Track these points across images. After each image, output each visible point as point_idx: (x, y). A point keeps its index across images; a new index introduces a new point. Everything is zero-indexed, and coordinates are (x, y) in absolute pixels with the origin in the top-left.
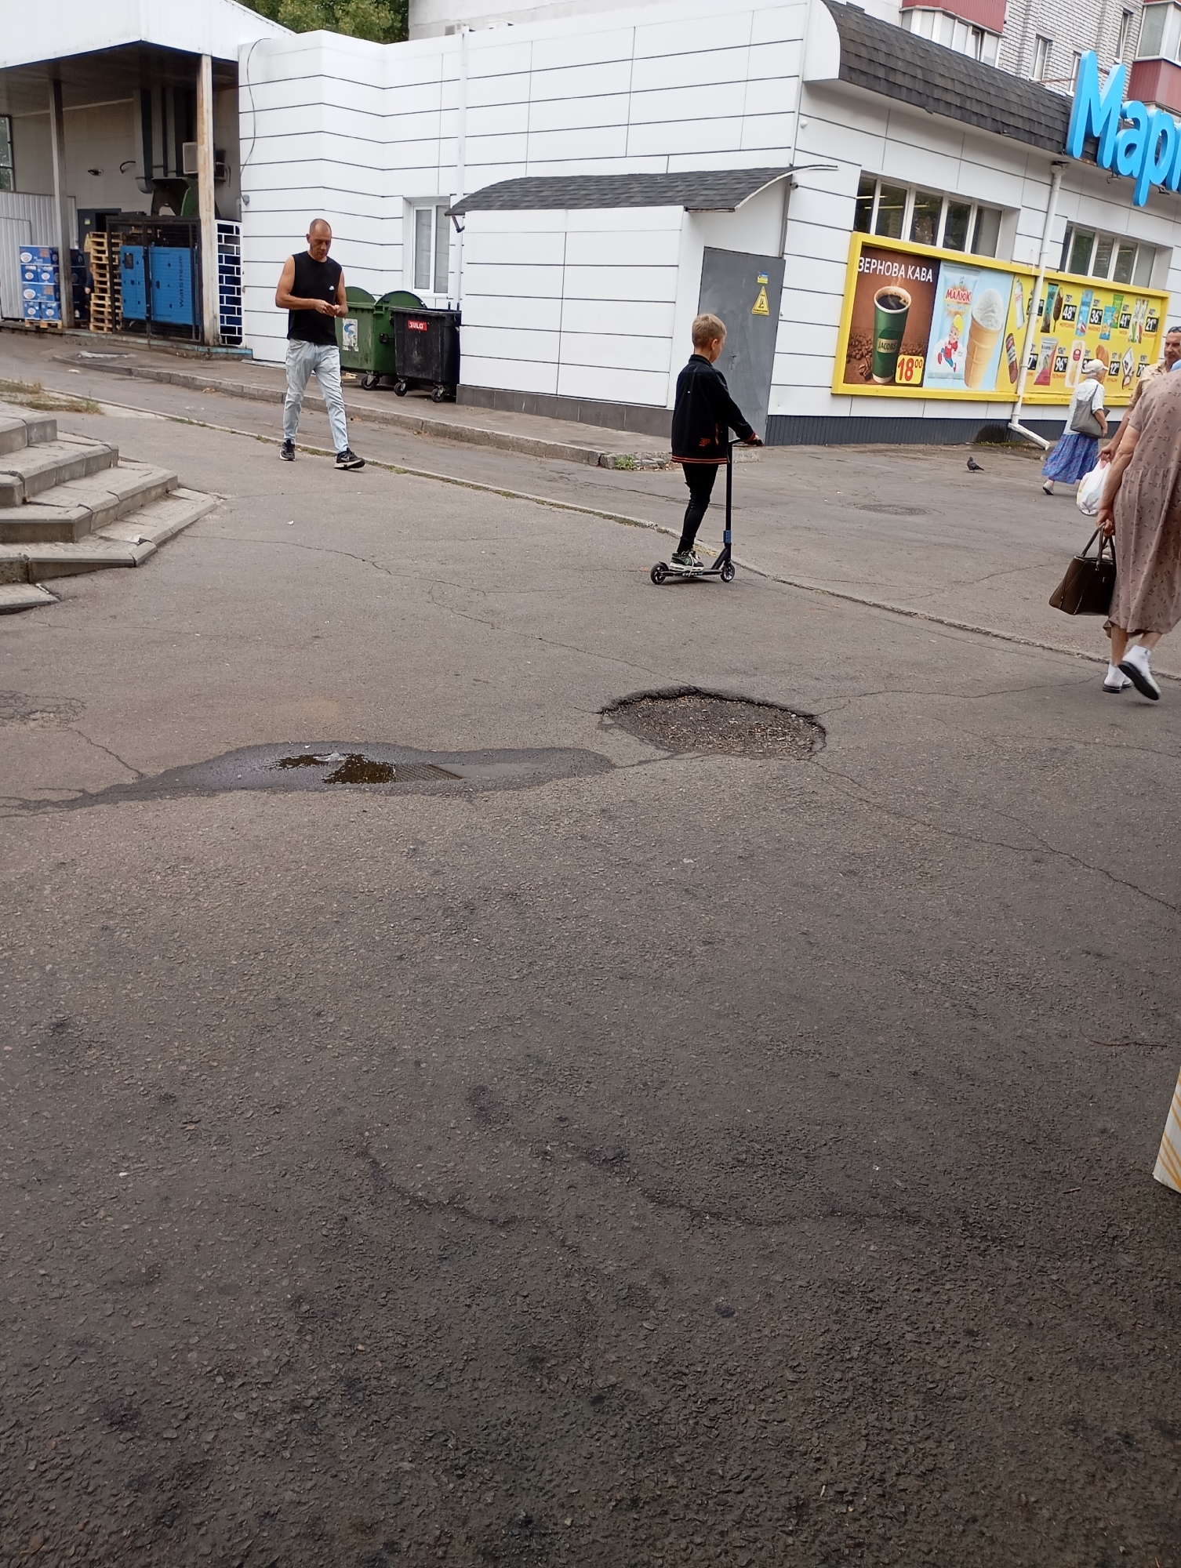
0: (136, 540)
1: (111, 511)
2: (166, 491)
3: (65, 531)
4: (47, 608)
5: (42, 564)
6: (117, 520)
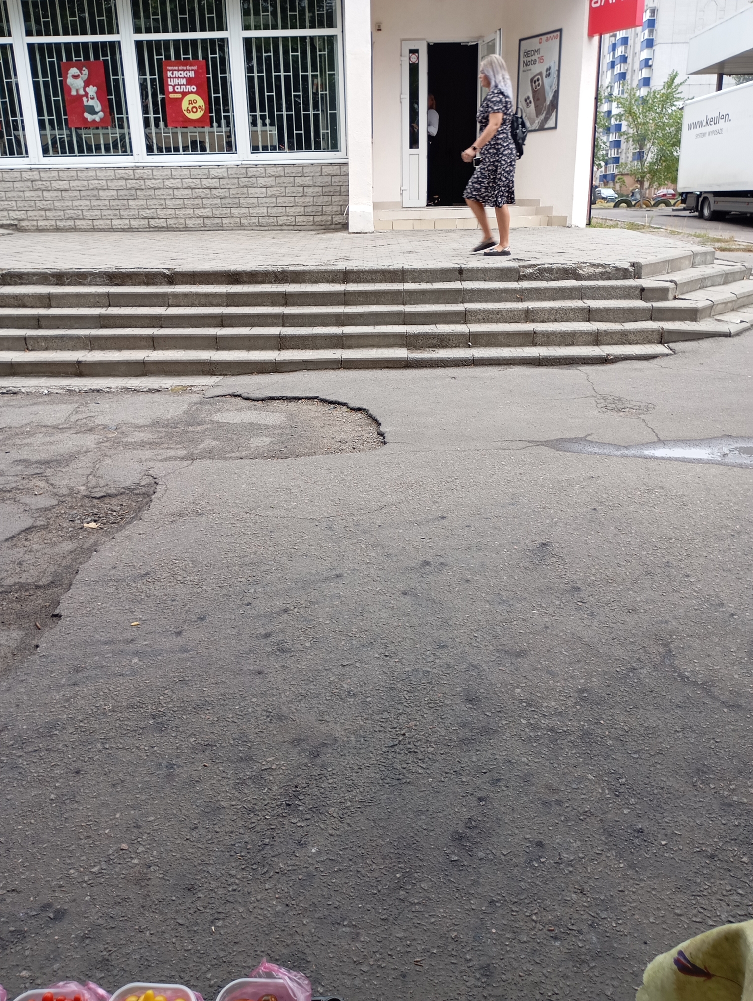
0: (739, 321)
1: (729, 304)
3: (692, 314)
4: (665, 358)
5: (671, 332)
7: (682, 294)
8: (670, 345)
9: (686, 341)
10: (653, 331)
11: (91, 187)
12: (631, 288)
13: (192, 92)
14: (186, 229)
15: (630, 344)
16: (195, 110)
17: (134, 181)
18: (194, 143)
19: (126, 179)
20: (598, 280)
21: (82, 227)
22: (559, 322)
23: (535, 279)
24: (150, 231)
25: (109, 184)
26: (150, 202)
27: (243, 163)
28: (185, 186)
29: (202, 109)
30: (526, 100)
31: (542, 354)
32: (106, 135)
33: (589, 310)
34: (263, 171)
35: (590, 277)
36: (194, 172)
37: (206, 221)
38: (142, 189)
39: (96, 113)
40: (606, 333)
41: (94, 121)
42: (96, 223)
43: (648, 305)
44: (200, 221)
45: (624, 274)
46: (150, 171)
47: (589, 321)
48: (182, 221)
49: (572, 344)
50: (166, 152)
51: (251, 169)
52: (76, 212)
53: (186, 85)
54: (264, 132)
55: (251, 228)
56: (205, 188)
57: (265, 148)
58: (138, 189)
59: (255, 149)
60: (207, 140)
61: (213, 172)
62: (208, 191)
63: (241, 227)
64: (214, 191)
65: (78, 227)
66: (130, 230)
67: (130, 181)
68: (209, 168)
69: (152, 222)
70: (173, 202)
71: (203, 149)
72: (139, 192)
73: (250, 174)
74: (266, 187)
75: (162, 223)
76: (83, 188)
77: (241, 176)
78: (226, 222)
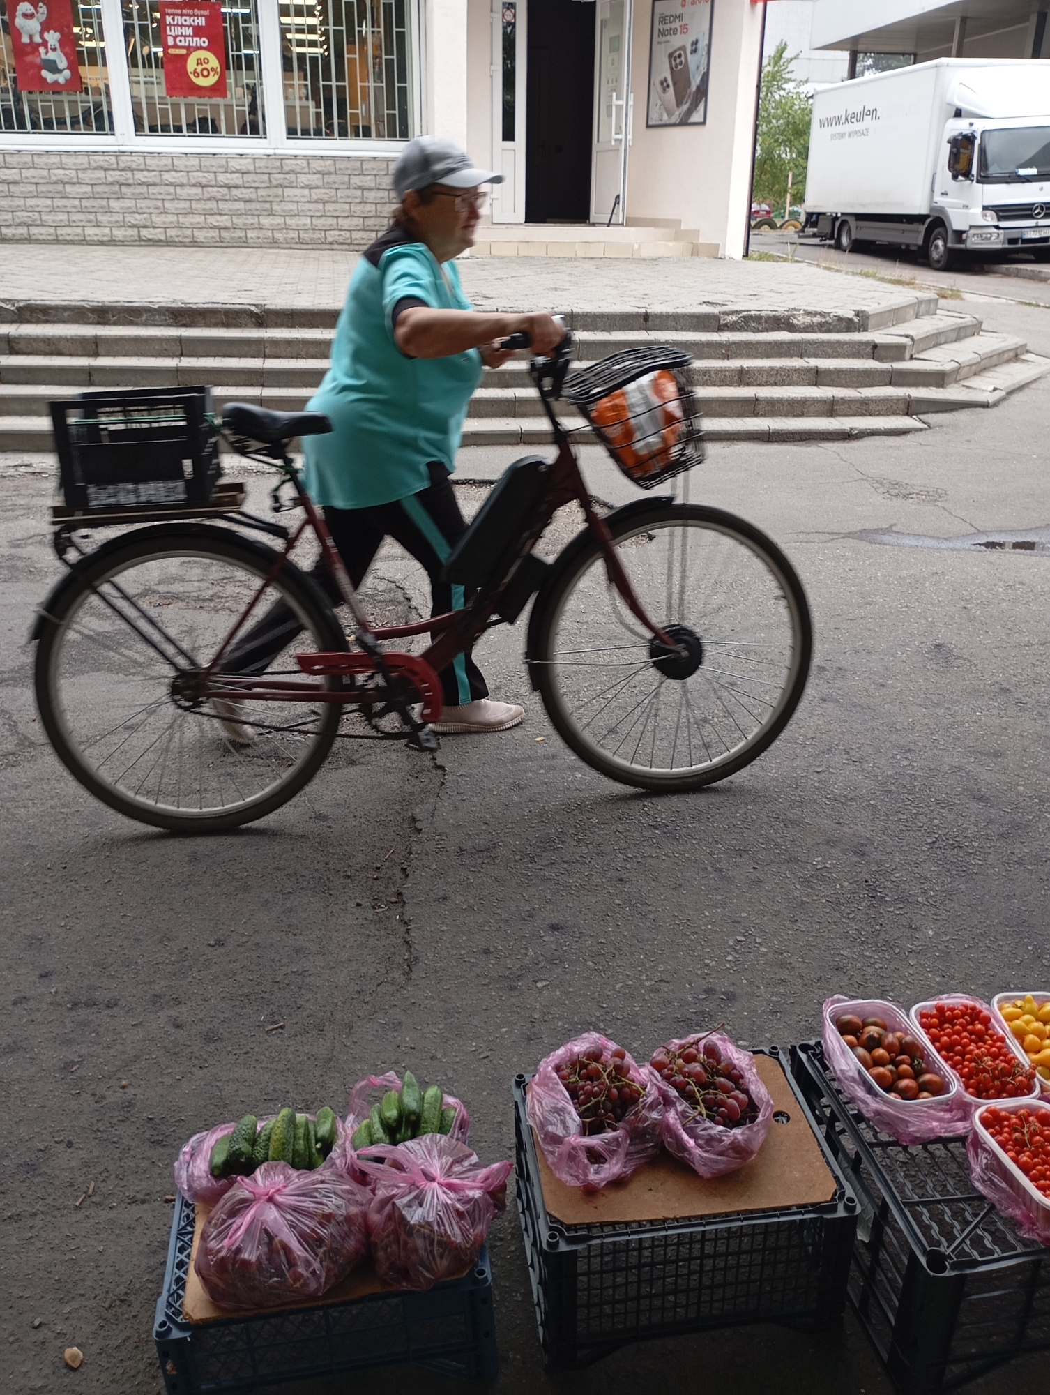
0: (991, 388)
1: (974, 367)
2: (1016, 355)
3: (939, 379)
4: (919, 433)
5: (920, 401)
6: (975, 374)
7: (918, 353)
8: (921, 417)
9: (937, 412)
10: (898, 400)
11: (54, 179)
12: (861, 343)
13: (201, 48)
14: (194, 244)
15: (871, 415)
16: (205, 73)
17: (118, 173)
18: (203, 121)
19: (106, 170)
20: (815, 332)
21: (41, 237)
22: (780, 385)
23: (739, 330)
24: (141, 246)
25: (81, 175)
26: (142, 204)
27: (277, 151)
28: (193, 181)
29: (216, 73)
30: (662, 83)
31: (772, 427)
32: (73, 104)
33: (817, 371)
34: (305, 163)
35: (806, 329)
36: (206, 162)
37: (224, 234)
38: (129, 185)
39: (60, 71)
40: (843, 401)
41: (56, 83)
42: (60, 231)
43: (886, 366)
44: (215, 233)
45: (847, 325)
46: (141, 158)
47: (816, 384)
48: (189, 232)
49: (802, 415)
50: (162, 131)
51: (287, 161)
52: (30, 214)
53: (193, 37)
54: (304, 109)
55: (288, 246)
56: (221, 186)
57: (306, 132)
58: (123, 184)
59: (291, 132)
60: (223, 117)
61: (234, 164)
62: (225, 191)
63: (274, 244)
64: (234, 191)
65: (34, 237)
66: (112, 242)
67: (111, 172)
68: (228, 157)
69: (144, 232)
70: (176, 204)
71: (216, 130)
72: (124, 189)
73: (286, 169)
74: (310, 188)
75: (158, 234)
76: (41, 181)
77: (274, 171)
78: (253, 235)
